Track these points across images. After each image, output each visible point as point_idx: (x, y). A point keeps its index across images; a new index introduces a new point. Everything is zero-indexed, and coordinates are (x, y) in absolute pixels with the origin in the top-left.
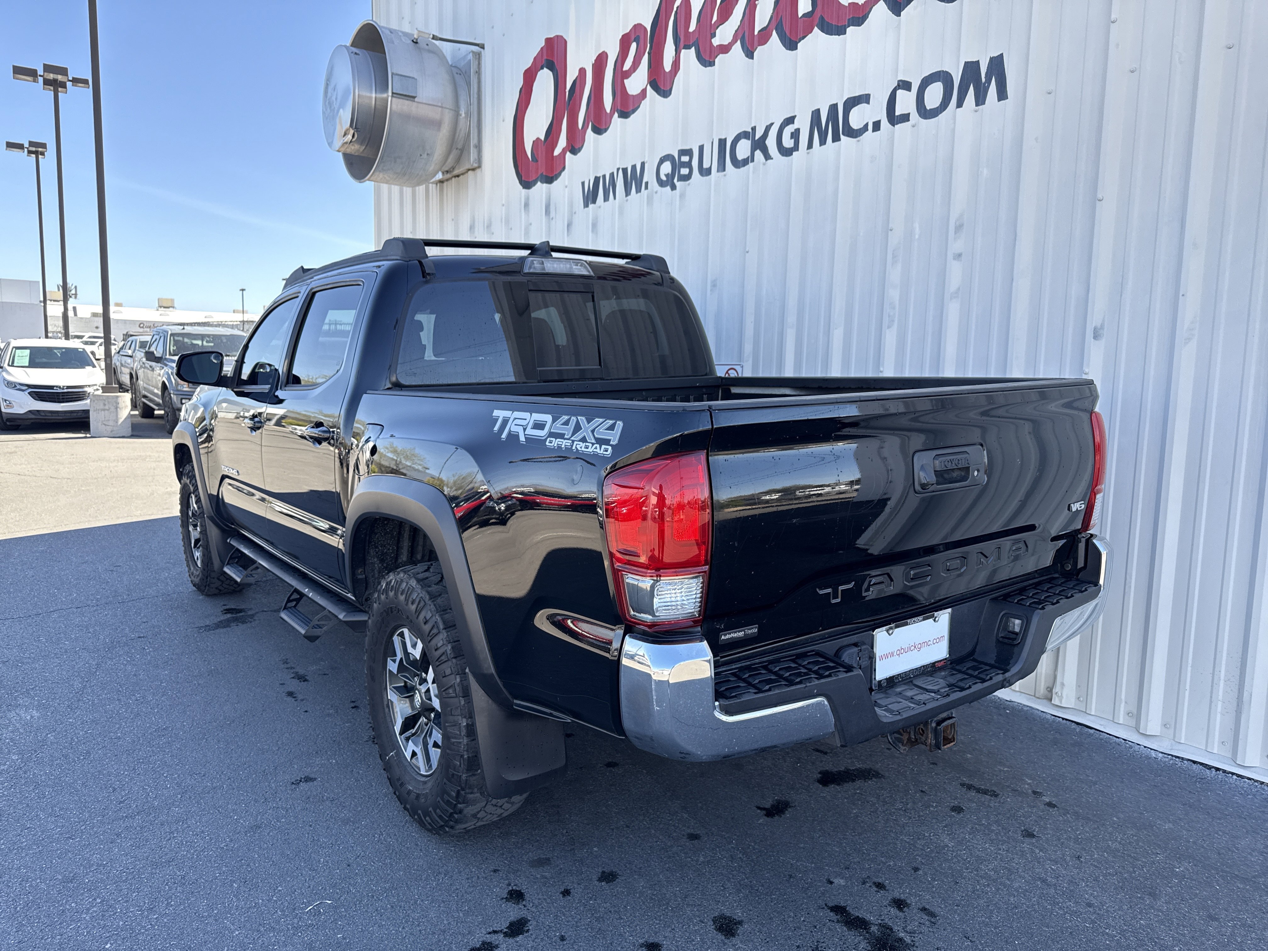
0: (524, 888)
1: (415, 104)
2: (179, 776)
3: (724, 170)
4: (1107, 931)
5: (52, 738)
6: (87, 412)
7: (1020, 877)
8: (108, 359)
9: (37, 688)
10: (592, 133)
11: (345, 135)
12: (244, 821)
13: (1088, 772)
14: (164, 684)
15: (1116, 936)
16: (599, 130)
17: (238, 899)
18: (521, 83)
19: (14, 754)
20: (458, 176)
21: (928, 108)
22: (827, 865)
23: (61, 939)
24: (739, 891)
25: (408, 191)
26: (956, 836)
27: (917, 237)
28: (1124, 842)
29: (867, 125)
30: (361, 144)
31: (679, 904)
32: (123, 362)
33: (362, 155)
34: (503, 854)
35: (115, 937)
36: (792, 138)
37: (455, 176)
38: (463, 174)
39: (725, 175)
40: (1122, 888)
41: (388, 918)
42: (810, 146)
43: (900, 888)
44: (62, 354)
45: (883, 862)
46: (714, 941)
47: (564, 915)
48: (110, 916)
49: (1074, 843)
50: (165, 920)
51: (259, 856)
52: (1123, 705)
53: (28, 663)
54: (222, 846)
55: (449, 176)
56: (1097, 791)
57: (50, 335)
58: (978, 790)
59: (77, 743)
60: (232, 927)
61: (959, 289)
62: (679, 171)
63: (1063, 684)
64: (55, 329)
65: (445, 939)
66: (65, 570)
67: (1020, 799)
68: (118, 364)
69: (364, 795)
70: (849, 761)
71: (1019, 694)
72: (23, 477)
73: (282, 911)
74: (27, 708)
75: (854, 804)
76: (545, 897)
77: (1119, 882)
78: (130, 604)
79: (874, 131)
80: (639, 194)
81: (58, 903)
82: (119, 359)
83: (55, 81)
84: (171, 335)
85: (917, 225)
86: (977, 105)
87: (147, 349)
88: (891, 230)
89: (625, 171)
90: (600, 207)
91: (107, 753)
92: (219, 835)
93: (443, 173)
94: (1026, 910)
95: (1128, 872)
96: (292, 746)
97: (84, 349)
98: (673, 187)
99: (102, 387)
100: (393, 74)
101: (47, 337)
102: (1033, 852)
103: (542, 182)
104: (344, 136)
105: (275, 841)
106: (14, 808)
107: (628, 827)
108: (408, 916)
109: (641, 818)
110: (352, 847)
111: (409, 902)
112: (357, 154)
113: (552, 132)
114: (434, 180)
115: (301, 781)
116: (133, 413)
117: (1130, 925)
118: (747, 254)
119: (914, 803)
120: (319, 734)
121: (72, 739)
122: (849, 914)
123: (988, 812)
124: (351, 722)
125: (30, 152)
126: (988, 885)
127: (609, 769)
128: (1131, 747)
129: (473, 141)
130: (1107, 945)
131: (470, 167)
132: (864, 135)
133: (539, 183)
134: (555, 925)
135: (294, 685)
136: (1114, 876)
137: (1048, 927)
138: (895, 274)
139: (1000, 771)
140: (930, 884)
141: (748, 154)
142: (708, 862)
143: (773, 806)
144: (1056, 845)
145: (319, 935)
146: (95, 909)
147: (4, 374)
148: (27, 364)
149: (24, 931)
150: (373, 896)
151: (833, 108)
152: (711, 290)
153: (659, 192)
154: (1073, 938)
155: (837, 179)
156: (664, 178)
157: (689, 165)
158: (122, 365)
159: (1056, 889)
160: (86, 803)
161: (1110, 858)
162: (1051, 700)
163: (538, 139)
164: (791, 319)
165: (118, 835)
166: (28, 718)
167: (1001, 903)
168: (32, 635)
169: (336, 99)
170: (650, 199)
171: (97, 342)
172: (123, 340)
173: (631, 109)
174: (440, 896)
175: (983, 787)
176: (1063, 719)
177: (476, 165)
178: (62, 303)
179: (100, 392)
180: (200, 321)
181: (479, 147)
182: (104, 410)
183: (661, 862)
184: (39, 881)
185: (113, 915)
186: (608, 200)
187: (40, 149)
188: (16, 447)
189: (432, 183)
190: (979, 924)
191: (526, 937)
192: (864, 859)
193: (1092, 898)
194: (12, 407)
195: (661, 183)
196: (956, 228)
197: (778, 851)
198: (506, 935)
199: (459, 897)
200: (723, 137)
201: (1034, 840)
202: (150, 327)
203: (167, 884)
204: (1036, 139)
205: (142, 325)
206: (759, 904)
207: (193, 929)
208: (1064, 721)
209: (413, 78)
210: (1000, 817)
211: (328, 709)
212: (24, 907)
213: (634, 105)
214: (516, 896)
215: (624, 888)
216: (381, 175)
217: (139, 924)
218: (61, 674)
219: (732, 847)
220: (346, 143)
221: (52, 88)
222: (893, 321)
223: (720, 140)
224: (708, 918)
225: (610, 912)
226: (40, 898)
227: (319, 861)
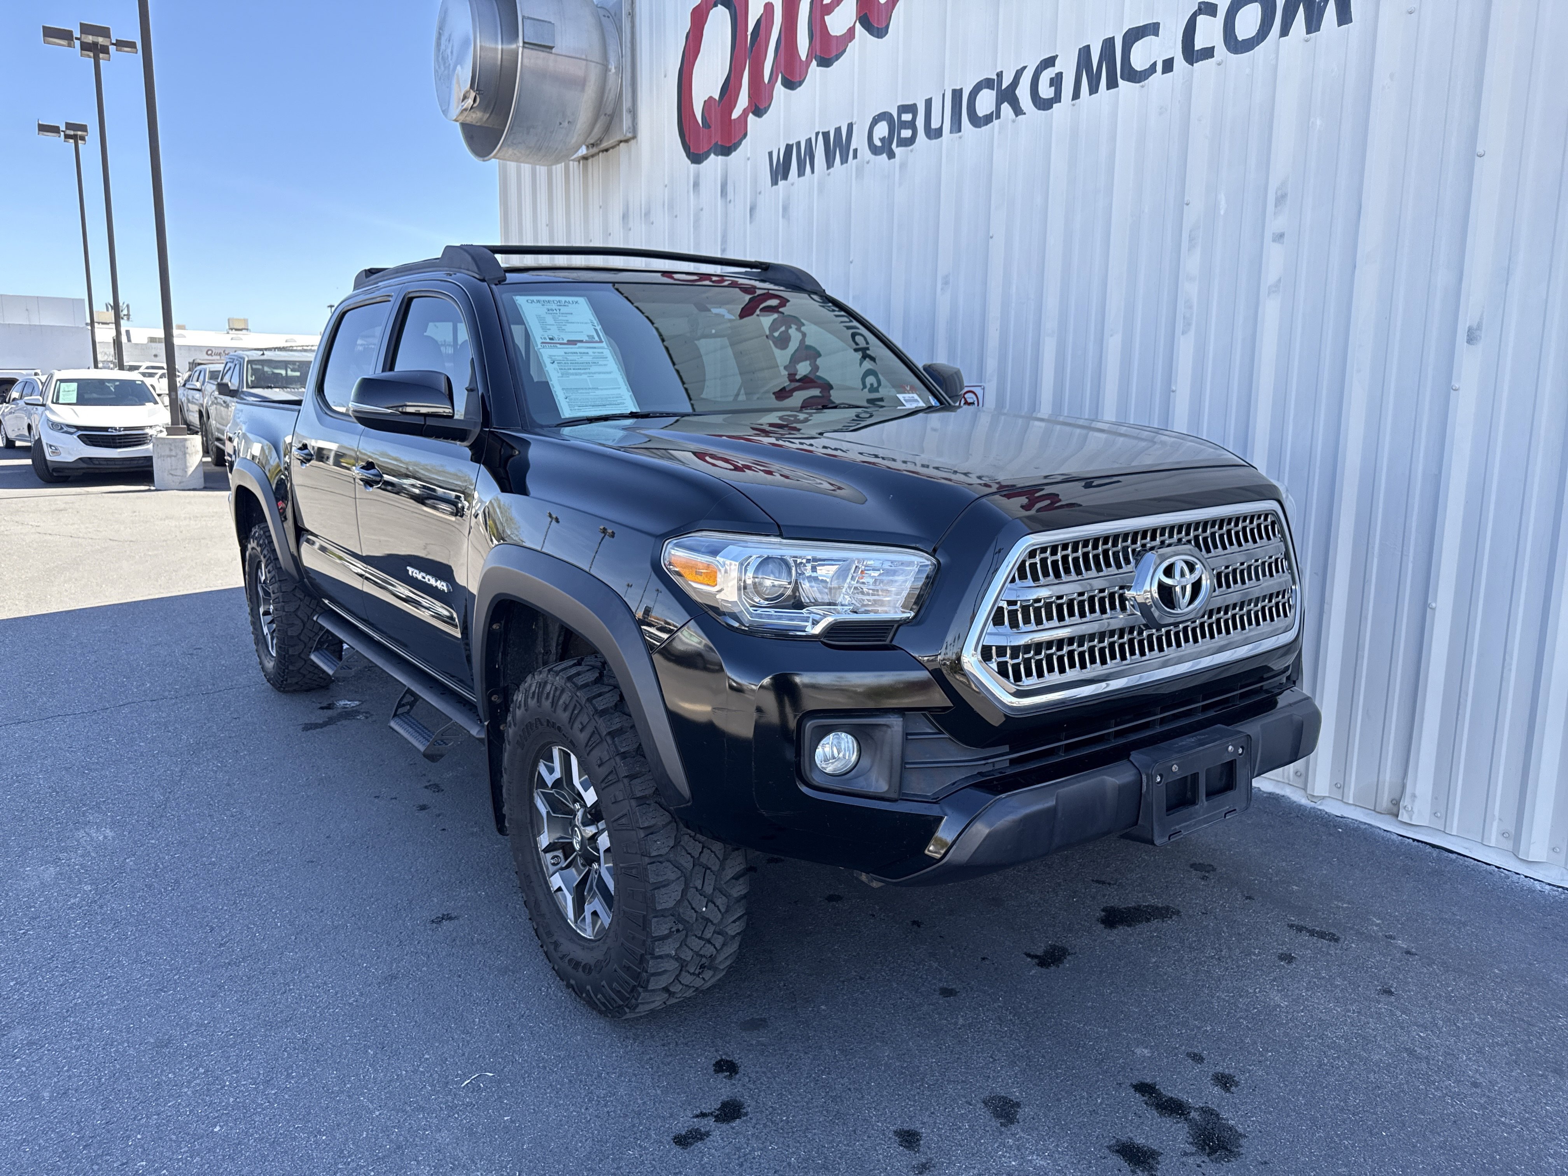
0: (736, 1058)
1: (552, 57)
2: (291, 912)
3: (960, 131)
4: (1503, 1119)
5: (131, 863)
6: (149, 459)
7: (1380, 1046)
8: (173, 393)
9: (110, 801)
10: (782, 88)
11: (465, 98)
12: (376, 969)
13: (1455, 909)
14: (265, 796)
15: (1516, 1127)
16: (791, 84)
17: (376, 1070)
18: (687, 25)
19: (86, 883)
20: (607, 150)
21: (1240, 39)
22: (1125, 1030)
23: (158, 1119)
24: (1013, 1064)
25: (542, 170)
26: (1290, 993)
27: (1222, 212)
28: (1511, 1001)
29: (1155, 64)
30: (485, 111)
31: (937, 1080)
32: (190, 398)
33: (486, 125)
34: (706, 1013)
35: (224, 1118)
36: (1051, 85)
37: (603, 151)
38: (613, 147)
39: (960, 137)
40: (1516, 1063)
41: (566, 1096)
42: (1076, 95)
43: (1224, 1061)
44: (116, 387)
45: (1196, 1026)
46: (987, 1129)
47: (790, 1093)
48: (217, 1090)
49: (1446, 1002)
50: (286, 1097)
51: (398, 1015)
52: (1495, 824)
53: (96, 770)
54: (351, 1001)
55: (595, 150)
56: (1468, 935)
57: (100, 365)
58: (1312, 933)
59: (162, 870)
60: (370, 1106)
61: (1280, 280)
62: (899, 134)
63: (1414, 796)
64: (105, 358)
65: (640, 1124)
66: (134, 654)
67: (1368, 945)
68: (184, 399)
69: (524, 937)
70: (1140, 895)
71: (1353, 807)
72: (76, 540)
73: (432, 1085)
74: (99, 826)
75: (1152, 951)
76: (765, 1070)
77: (1511, 1055)
78: (216, 695)
79: (1164, 72)
80: (845, 165)
81: (152, 1073)
82: (185, 393)
83: (95, 44)
84: (248, 362)
85: (1222, 198)
86: (1308, 32)
87: (219, 380)
88: (1187, 204)
89: (826, 135)
90: (793, 184)
91: (200, 883)
92: (346, 988)
93: (588, 147)
94: (1392, 1091)
95: (1523, 1041)
96: (429, 874)
97: (142, 381)
98: (891, 155)
99: (167, 429)
100: (523, 17)
101: (96, 367)
102: (1392, 1014)
103: (716, 154)
104: (463, 100)
105: (416, 996)
106: (91, 952)
107: (861, 978)
108: (591, 1093)
109: (878, 967)
110: (514, 1003)
111: (592, 1076)
112: (478, 124)
113: (729, 89)
114: (575, 156)
115: (443, 919)
116: (205, 459)
117: (1533, 1111)
118: (990, 240)
119: (1230, 949)
120: (463, 858)
121: (156, 864)
122: (1160, 1094)
123: (1327, 961)
124: (501, 843)
125: (67, 137)
126: (1338, 1057)
127: (831, 904)
128: (1507, 877)
129: (626, 104)
130: (1505, 1137)
131: (623, 138)
132: (1150, 78)
133: (712, 156)
134: (781, 1106)
135: (427, 797)
136: (1503, 1046)
137: (1423, 1113)
138: (1192, 263)
139: (1338, 907)
140: (1262, 1056)
141: (993, 108)
142: (970, 1025)
143: (1046, 952)
144: (1423, 1006)
145: (481, 1116)
146: (198, 1081)
147: (48, 413)
148: (75, 401)
149: (112, 1109)
150: (545, 1068)
151: (1109, 44)
152: (942, 289)
153: (872, 162)
154: (1460, 1129)
155: (1113, 138)
156: (878, 143)
157: (912, 125)
158: (189, 401)
159: (1428, 1063)
160: (178, 945)
161: (1497, 1023)
162: (1397, 816)
163: (711, 98)
164: (1050, 324)
165: (221, 987)
166: (101, 838)
167: (1358, 1081)
168: (99, 734)
169: (452, 53)
170: (860, 171)
171: (156, 374)
172: (190, 370)
173: (834, 54)
174: (630, 1067)
175: (1318, 929)
176: (1414, 840)
177: (630, 135)
178: (113, 326)
179: (164, 434)
180: (282, 346)
181: (633, 112)
182: (170, 456)
183: (909, 1024)
184: (126, 1045)
185: (221, 1089)
186: (804, 175)
187: (79, 133)
188: (66, 503)
189: (573, 160)
190: (1332, 1109)
191: (744, 1122)
192: (1172, 1023)
193: (1478, 1076)
194: (59, 454)
195: (875, 150)
196: (1276, 199)
197: (1059, 1012)
198: (718, 1119)
199: (655, 1068)
200: (958, 88)
201: (1393, 999)
202: (220, 354)
203: (285, 1050)
204: (1392, 76)
205: (210, 352)
206: (1042, 1080)
207: (321, 1107)
208: (1415, 843)
209: (550, 22)
210: (1345, 968)
211: (472, 827)
212: (110, 1078)
213: (837, 50)
214: (726, 1067)
215: (864, 1059)
216: (510, 151)
217: (253, 1102)
218: (138, 783)
219: (999, 1006)
220: (466, 110)
221: (91, 54)
222: (1189, 324)
223: (954, 91)
224: (977, 1098)
225: (849, 1089)
226: (129, 1067)
227: (474, 1021)
